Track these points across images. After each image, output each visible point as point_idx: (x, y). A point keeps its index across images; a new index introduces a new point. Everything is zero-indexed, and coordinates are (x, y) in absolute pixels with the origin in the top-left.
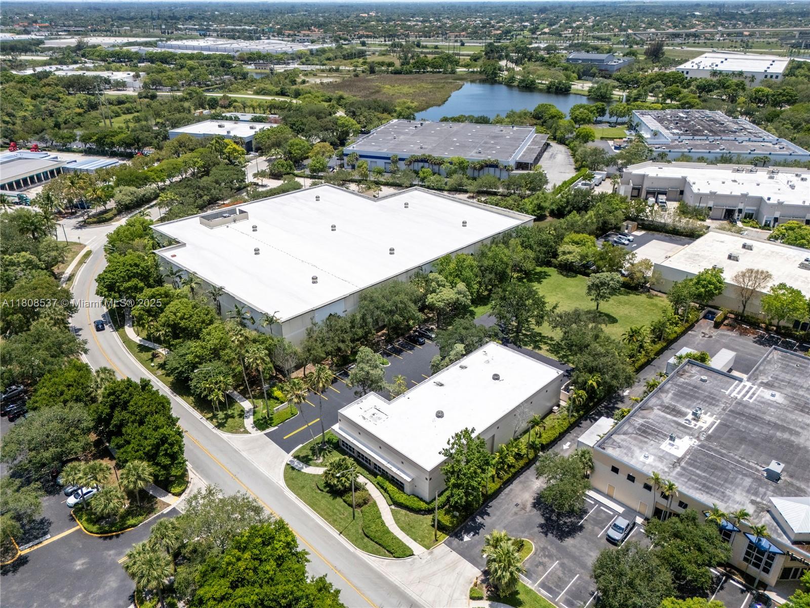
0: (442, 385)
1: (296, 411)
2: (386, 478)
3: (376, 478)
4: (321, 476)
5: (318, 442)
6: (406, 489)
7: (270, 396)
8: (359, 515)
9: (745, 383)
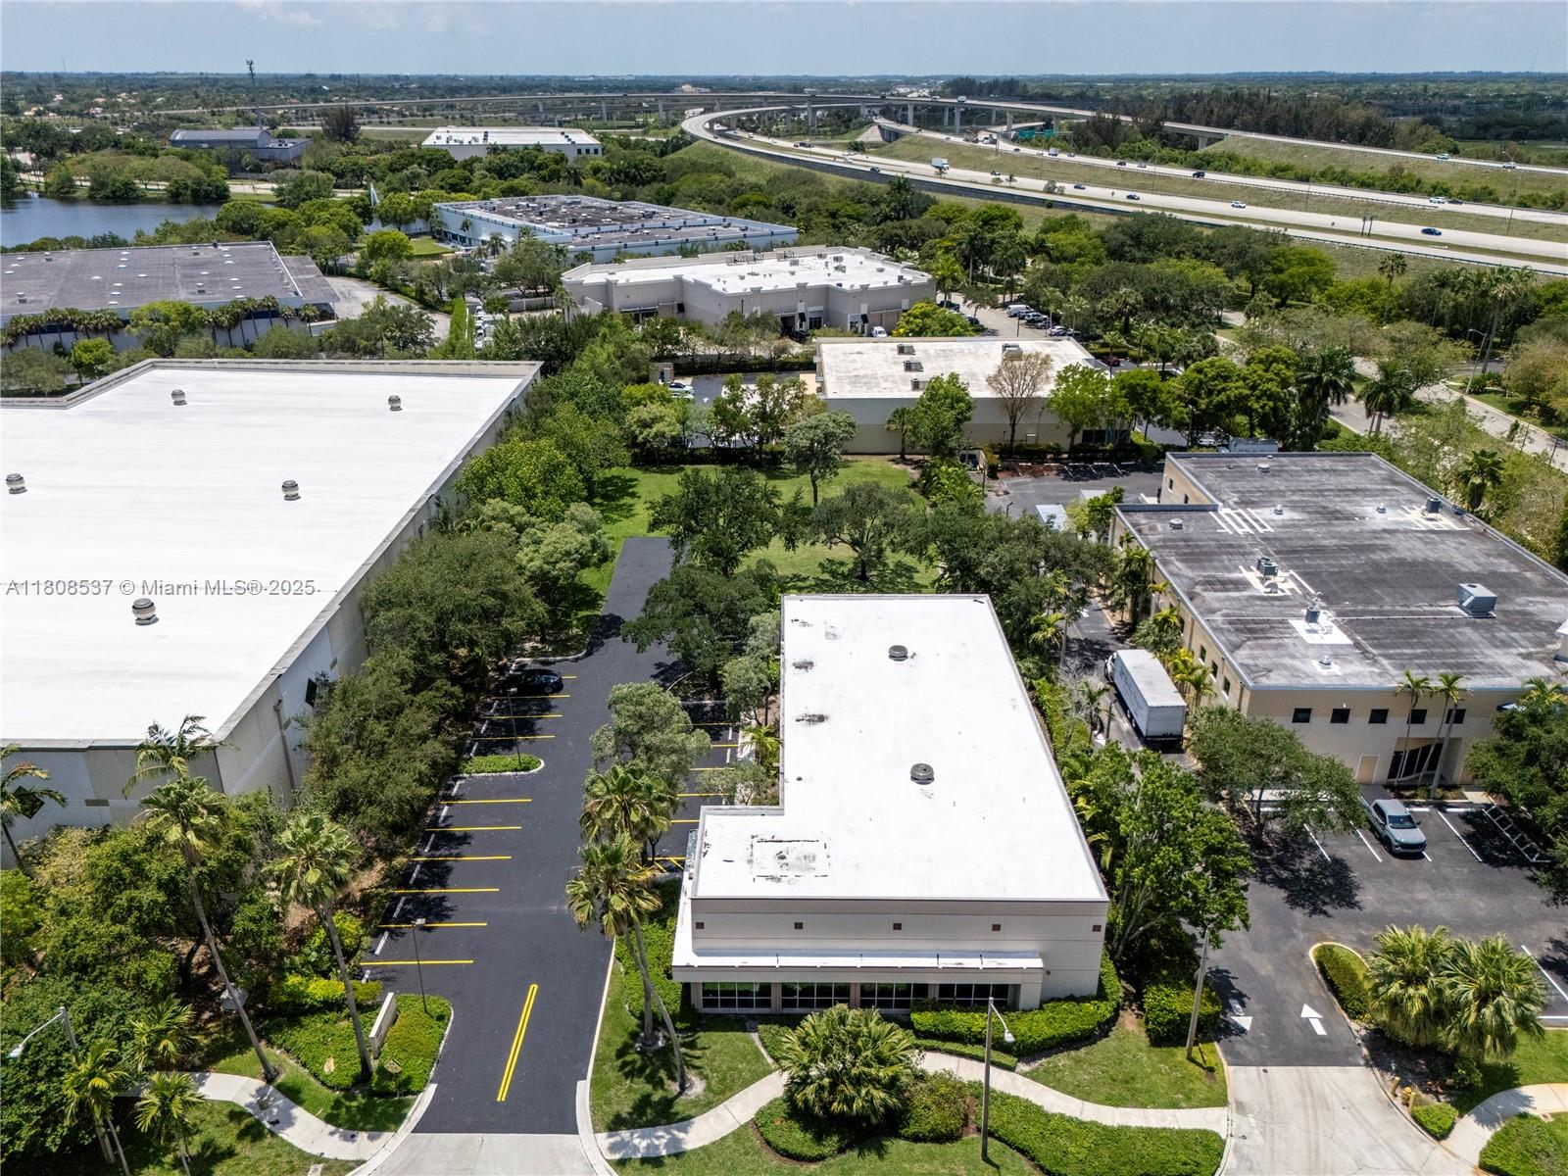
0: (821, 719)
1: (436, 1004)
2: (936, 1007)
3: (907, 1025)
4: (759, 1123)
5: (619, 1041)
6: (1029, 995)
7: (295, 1012)
8: (994, 1145)
9: (1223, 511)
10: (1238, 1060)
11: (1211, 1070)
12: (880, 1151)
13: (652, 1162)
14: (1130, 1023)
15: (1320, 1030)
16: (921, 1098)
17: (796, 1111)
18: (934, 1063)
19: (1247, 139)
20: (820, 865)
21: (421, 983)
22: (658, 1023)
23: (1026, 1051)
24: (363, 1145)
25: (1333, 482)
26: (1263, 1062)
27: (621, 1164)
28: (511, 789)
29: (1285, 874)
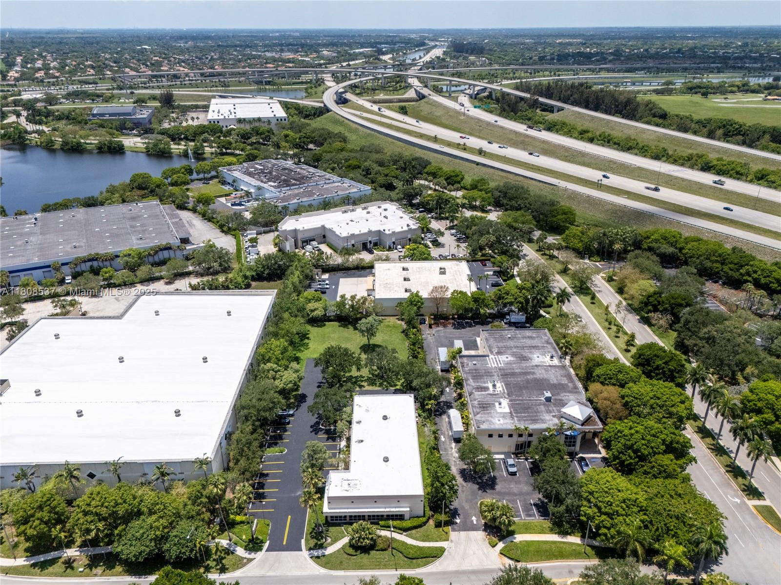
0: (362, 441)
1: (267, 522)
2: (385, 520)
3: (379, 524)
4: (343, 548)
5: (311, 530)
6: (407, 517)
7: (232, 524)
8: (394, 551)
9: (491, 356)
10: (454, 530)
11: (447, 533)
12: (369, 554)
13: (318, 557)
14: (431, 523)
15: (475, 522)
16: (379, 541)
17: (351, 546)
18: (384, 533)
19: (573, 111)
20: (358, 487)
21: (263, 516)
22: (320, 525)
23: (405, 530)
24: (252, 556)
26: (459, 531)
27: (311, 557)
28: (278, 458)
29: (480, 481)
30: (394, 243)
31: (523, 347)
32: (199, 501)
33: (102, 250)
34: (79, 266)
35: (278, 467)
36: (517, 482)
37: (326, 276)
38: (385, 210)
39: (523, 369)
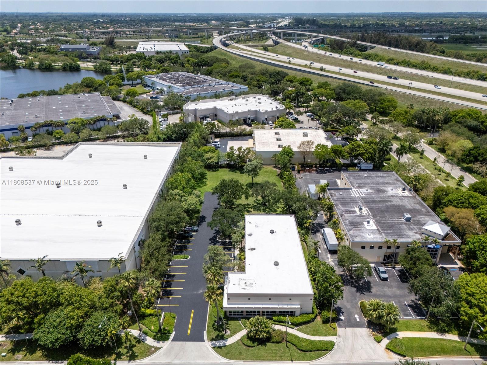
0: (254, 249)
1: (173, 315)
2: (278, 315)
3: (272, 319)
4: (241, 339)
5: (212, 323)
6: (297, 313)
7: (143, 317)
8: (289, 344)
9: (353, 189)
10: (340, 326)
11: (334, 328)
12: (265, 346)
13: (220, 347)
14: (319, 319)
15: (358, 320)
16: (274, 334)
17: (249, 337)
18: (277, 327)
19: (382, 48)
20: (254, 285)
21: (170, 310)
22: (220, 319)
23: (295, 325)
24: (161, 344)
25: (382, 180)
26: (345, 327)
27: (214, 348)
28: (183, 263)
29: (357, 285)
30: (266, 119)
31: (378, 184)
32: (112, 295)
33: (55, 119)
34: (38, 129)
35: (183, 270)
36: (390, 287)
37: (217, 140)
38: (259, 99)
39: (381, 198)
